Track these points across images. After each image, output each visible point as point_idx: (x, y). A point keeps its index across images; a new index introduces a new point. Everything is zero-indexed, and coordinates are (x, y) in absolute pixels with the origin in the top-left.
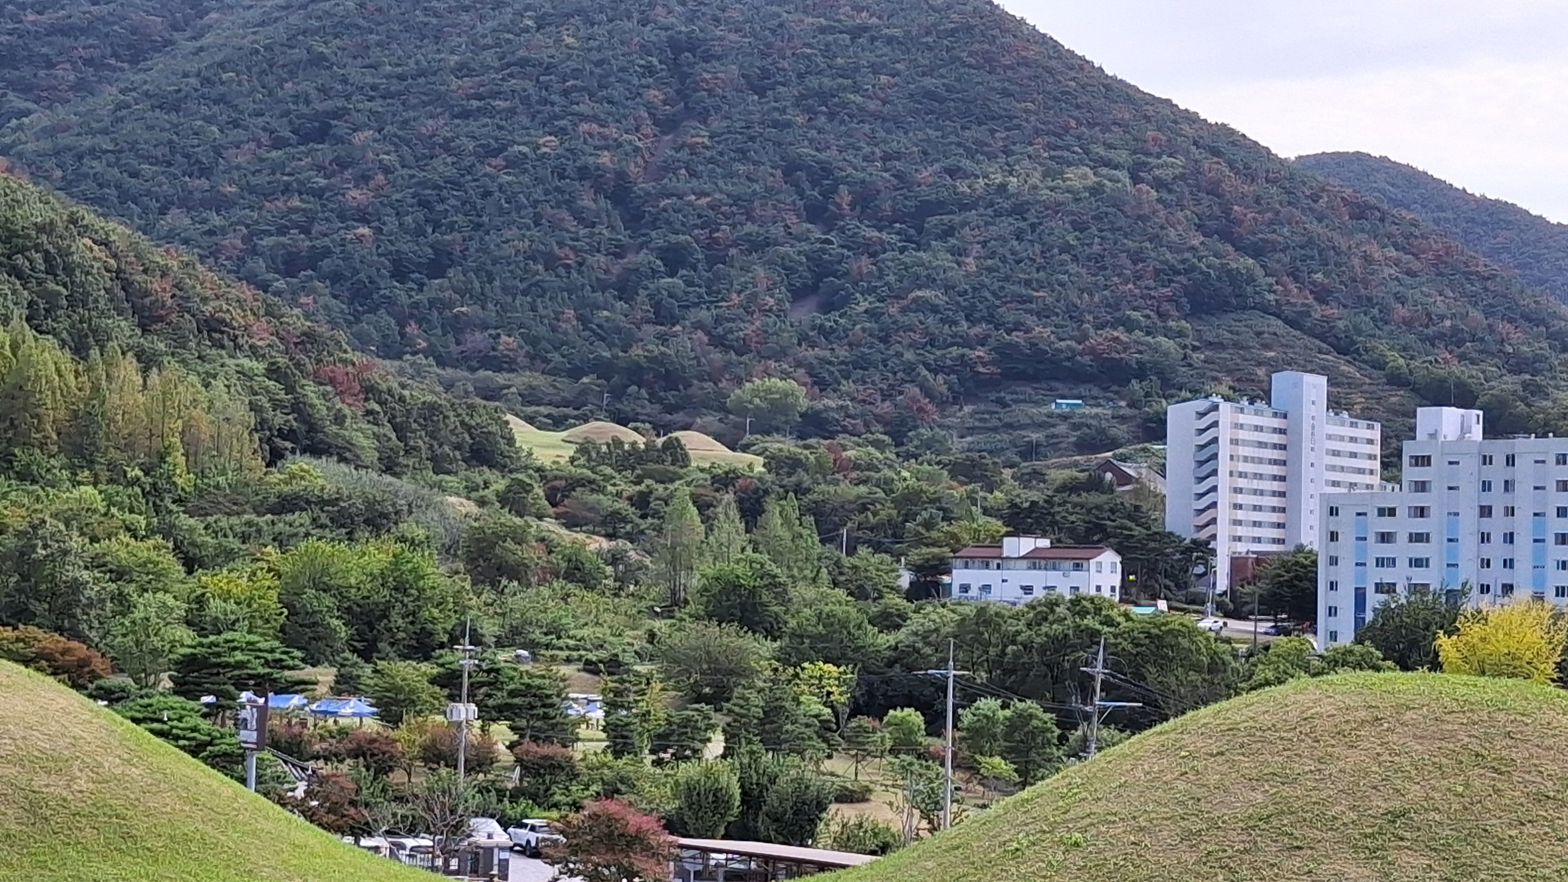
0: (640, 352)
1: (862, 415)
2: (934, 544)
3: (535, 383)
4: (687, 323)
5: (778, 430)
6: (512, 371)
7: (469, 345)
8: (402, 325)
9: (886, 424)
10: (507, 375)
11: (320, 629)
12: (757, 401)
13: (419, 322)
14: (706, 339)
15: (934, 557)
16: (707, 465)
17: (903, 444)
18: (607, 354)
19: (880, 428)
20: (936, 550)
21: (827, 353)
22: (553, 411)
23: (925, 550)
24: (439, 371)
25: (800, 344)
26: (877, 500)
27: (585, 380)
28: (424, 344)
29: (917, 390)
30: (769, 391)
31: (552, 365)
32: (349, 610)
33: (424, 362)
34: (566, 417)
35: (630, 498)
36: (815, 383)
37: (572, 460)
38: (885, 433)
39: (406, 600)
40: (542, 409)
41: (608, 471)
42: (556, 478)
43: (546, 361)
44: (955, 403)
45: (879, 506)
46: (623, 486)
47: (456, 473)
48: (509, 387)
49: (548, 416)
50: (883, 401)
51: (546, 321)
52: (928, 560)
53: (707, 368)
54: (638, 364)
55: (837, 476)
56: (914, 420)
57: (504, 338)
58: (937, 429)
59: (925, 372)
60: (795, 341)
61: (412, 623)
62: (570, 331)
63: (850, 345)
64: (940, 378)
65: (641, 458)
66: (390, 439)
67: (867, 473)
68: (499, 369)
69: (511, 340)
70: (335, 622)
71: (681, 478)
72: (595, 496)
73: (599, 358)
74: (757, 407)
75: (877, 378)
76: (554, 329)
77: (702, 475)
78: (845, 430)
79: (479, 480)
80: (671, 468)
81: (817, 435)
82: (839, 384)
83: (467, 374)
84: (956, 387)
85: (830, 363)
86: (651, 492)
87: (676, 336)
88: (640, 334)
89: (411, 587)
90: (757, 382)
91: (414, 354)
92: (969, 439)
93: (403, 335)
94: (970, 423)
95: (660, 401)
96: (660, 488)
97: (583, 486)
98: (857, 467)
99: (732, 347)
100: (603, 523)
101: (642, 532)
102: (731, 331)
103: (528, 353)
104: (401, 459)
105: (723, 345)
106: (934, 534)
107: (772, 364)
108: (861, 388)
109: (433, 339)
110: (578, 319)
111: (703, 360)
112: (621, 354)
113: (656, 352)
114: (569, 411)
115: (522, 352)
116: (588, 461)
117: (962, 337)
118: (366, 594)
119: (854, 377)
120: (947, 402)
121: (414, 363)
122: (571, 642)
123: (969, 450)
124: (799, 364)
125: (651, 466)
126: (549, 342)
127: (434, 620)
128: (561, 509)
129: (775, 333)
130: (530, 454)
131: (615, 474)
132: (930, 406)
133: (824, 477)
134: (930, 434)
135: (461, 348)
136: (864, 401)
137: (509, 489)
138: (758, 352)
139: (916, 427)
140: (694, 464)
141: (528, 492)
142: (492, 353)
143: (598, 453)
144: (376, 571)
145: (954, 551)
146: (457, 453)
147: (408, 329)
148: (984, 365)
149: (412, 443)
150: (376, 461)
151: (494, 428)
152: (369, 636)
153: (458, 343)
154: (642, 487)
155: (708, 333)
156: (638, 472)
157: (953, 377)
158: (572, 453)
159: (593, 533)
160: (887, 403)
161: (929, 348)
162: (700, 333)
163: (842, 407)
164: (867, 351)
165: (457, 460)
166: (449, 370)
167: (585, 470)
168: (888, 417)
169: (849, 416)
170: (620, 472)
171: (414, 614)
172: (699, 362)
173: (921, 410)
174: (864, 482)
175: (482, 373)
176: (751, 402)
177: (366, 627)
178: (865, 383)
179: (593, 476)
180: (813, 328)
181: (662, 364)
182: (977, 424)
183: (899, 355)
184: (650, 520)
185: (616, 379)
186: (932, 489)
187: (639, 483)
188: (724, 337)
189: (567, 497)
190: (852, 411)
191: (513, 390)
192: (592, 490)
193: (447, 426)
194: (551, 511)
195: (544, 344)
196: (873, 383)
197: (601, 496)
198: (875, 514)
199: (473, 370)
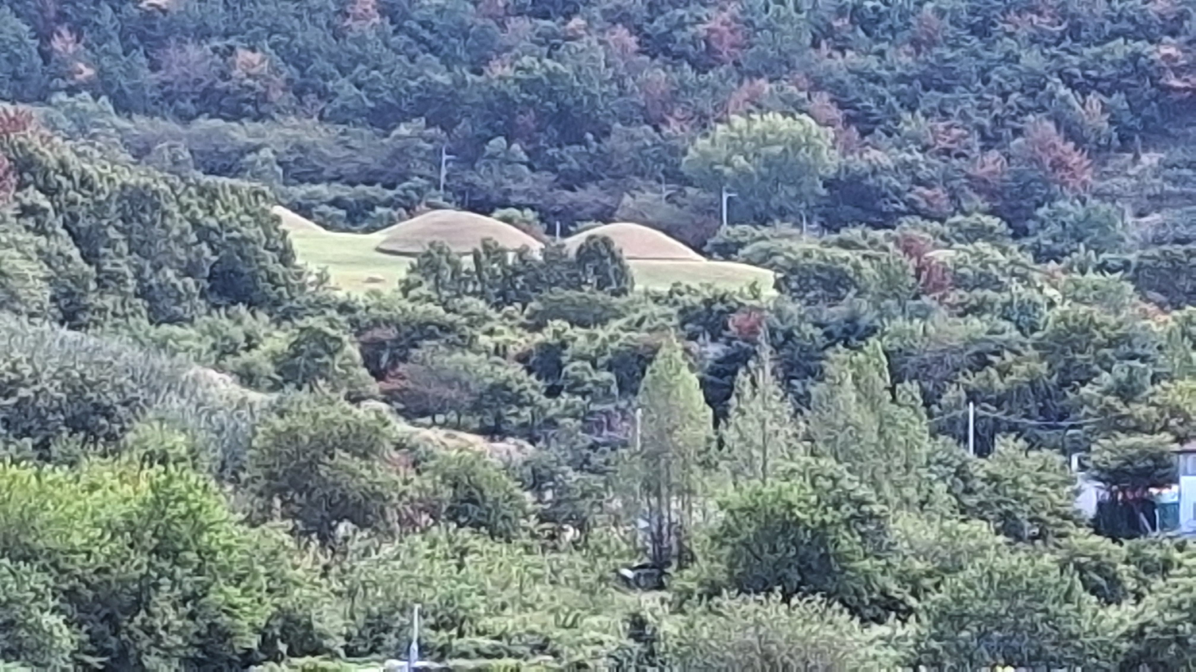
0: (508, 71)
1: (947, 179)
2: (1138, 429)
3: (307, 139)
4: (596, 12)
5: (783, 214)
6: (259, 117)
7: (176, 70)
8: (45, 37)
9: (992, 195)
10: (250, 126)
11: (23, 633)
12: (739, 160)
13: (77, 30)
14: (632, 42)
15: (1144, 453)
16: (664, 289)
17: (1026, 233)
18: (443, 78)
19: (980, 202)
20: (1145, 440)
21: (873, 62)
22: (346, 193)
23: (1124, 440)
24: (123, 123)
25: (816, 45)
26: (1007, 346)
27: (403, 130)
28: (88, 72)
29: (1051, 126)
30: (763, 140)
31: (337, 103)
32: (71, 595)
33: (91, 106)
34: (370, 205)
35: (523, 359)
36: (849, 120)
37: (406, 288)
38: (993, 212)
39: (178, 571)
40: (322, 188)
41: (479, 305)
42: (376, 323)
43: (323, 95)
44: (1123, 149)
45: (1009, 357)
46: (508, 336)
47: (191, 321)
48: (256, 149)
49: (336, 203)
50: (985, 149)
51: (321, 19)
52: (1129, 461)
53: (640, 99)
54: (504, 97)
55: (926, 300)
56: (1047, 184)
57: (243, 55)
58: (1095, 202)
59: (1063, 91)
60: (807, 40)
61: (192, 616)
62: (371, 35)
63: (915, 43)
64: (1094, 99)
65: (538, 278)
66: (69, 259)
67: (978, 293)
68: (237, 115)
69: (256, 57)
70: (49, 620)
71: (618, 316)
72: (458, 355)
73: (429, 87)
74: (743, 173)
75: (970, 105)
76: (338, 34)
77: (656, 309)
78: (913, 210)
79: (238, 334)
80: (599, 296)
81: (856, 221)
82: (897, 120)
83: (173, 126)
84: (1127, 118)
85: (877, 80)
86: (564, 345)
87: (575, 38)
88: (504, 38)
89: (187, 549)
90: (739, 122)
91: (71, 91)
92: (1155, 218)
93: (46, 57)
94: (1157, 185)
95: (551, 165)
96: (580, 334)
97: (432, 336)
98: (960, 282)
99: (682, 55)
100: (477, 408)
101: (551, 422)
102: (681, 25)
103: (289, 81)
104: (91, 299)
105: (667, 52)
106: (1140, 410)
107: (764, 85)
108: (941, 126)
109: (106, 62)
110: (382, 13)
111: (629, 82)
112: (470, 77)
113: (538, 72)
114: (375, 191)
115: (280, 81)
116: (437, 287)
117: (1132, 20)
118: (102, 564)
119: (923, 107)
120: (1108, 148)
121: (74, 109)
122: (485, 642)
123: (1158, 241)
124: (817, 85)
125: (560, 293)
126: (331, 57)
127: (231, 609)
128: (394, 384)
129: (768, 26)
130: (322, 279)
131: (491, 312)
132: (1076, 158)
133: (902, 305)
134: (1081, 212)
135: (160, 75)
136: (947, 152)
137: (296, 349)
138: (737, 64)
139: (1051, 199)
140: (639, 287)
141: (332, 354)
142: (221, 85)
143: (456, 272)
144: (118, 519)
145: (1180, 439)
146: (190, 281)
147: (57, 44)
148: (1178, 72)
149: (108, 267)
150: (47, 304)
151: (252, 231)
152: (113, 643)
153: (154, 67)
154: (545, 336)
155: (637, 30)
156: (535, 305)
157: (1118, 99)
158: (403, 275)
159: (458, 427)
160: (994, 154)
161: (1068, 42)
162: (621, 31)
163: (906, 165)
164: (948, 54)
165: (190, 296)
166: (141, 120)
167: (431, 306)
168: (995, 182)
169: (919, 182)
170: (498, 307)
171: (194, 596)
172: (621, 86)
173: (1059, 164)
174: (978, 309)
175: (204, 123)
176: (727, 163)
177: (105, 628)
178: (946, 115)
179: (450, 317)
180: (840, 12)
181: (551, 94)
182: (1168, 187)
183: (1012, 59)
184: (565, 398)
185: (464, 127)
186: (1113, 320)
187: (538, 327)
188: (667, 37)
189: (404, 360)
190: (924, 173)
191: (267, 153)
192: (451, 345)
193: (168, 229)
194: (375, 387)
195: (320, 63)
196: (964, 115)
197: (471, 357)
198: (1004, 372)
199: (186, 118)
